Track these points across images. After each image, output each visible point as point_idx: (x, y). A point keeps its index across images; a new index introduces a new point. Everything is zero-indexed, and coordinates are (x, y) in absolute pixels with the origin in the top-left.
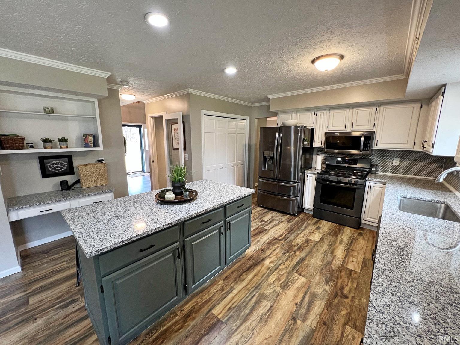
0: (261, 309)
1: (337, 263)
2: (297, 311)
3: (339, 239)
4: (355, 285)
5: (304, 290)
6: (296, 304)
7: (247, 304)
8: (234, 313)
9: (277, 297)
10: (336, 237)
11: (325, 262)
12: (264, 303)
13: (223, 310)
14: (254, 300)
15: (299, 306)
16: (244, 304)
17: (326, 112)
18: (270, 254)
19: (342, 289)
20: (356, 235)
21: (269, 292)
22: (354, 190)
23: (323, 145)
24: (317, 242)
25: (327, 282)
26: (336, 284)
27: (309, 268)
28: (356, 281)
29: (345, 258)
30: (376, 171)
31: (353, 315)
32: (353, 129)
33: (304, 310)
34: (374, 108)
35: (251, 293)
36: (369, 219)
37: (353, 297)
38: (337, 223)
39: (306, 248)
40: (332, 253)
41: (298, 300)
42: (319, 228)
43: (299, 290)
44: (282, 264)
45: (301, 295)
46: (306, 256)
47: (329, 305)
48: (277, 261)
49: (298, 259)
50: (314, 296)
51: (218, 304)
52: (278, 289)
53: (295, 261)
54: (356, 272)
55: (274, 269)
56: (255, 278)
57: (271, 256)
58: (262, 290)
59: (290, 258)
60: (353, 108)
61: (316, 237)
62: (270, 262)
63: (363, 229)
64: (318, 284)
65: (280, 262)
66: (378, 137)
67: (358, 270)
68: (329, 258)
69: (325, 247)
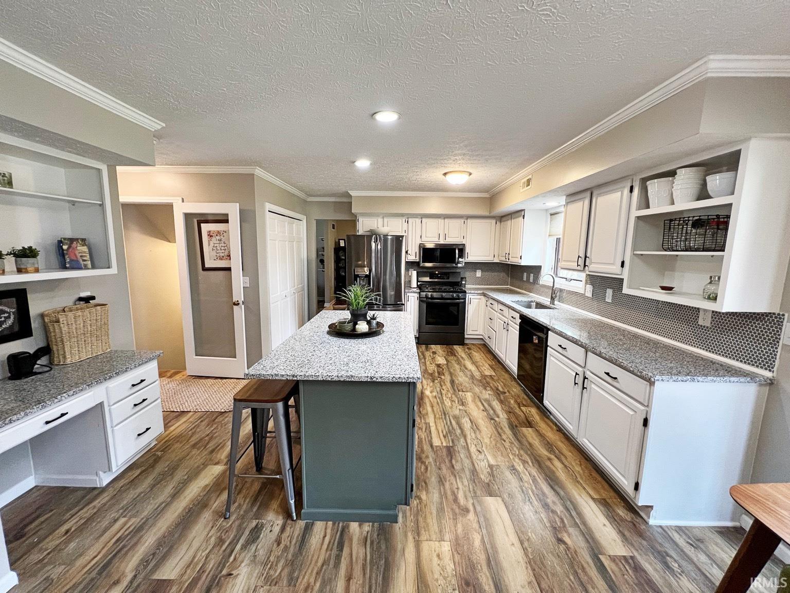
0: (465, 424)
1: (477, 374)
2: (488, 414)
3: (459, 357)
4: (502, 384)
5: (477, 400)
6: (483, 410)
7: (452, 427)
8: (451, 436)
9: (466, 412)
10: (455, 356)
11: (469, 376)
12: (463, 421)
13: (440, 439)
14: (454, 422)
15: (485, 410)
16: (451, 428)
17: (418, 221)
18: (423, 387)
19: (498, 389)
20: (467, 350)
21: (457, 412)
22: (458, 304)
23: (417, 258)
24: (447, 364)
25: (485, 389)
26: (491, 387)
27: (464, 385)
28: (500, 382)
29: (478, 368)
30: (465, 284)
31: (518, 401)
32: (446, 241)
33: (491, 412)
34: (463, 221)
35: (445, 419)
36: (471, 332)
37: (508, 391)
38: (444, 345)
39: (444, 371)
40: (466, 369)
41: (482, 408)
42: (434, 353)
43: (474, 401)
44: (442, 390)
45: (480, 404)
46: (451, 377)
47: (501, 402)
48: (435, 390)
49: (449, 382)
50: (487, 401)
51: (431, 438)
52: (461, 407)
53: (449, 385)
54: (494, 376)
55: (440, 396)
56: (435, 409)
57: (425, 387)
58: (451, 414)
59: (442, 384)
60: (444, 219)
61: (441, 360)
62: (431, 392)
63: (467, 344)
64: (481, 393)
65: (438, 389)
66: (467, 250)
67: (494, 374)
68: (469, 373)
69: (457, 367)
